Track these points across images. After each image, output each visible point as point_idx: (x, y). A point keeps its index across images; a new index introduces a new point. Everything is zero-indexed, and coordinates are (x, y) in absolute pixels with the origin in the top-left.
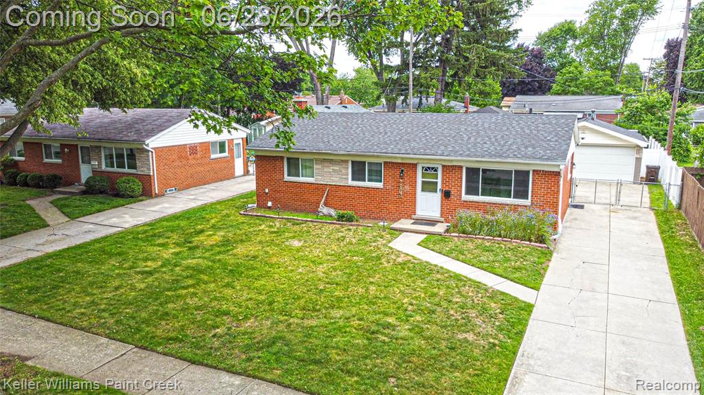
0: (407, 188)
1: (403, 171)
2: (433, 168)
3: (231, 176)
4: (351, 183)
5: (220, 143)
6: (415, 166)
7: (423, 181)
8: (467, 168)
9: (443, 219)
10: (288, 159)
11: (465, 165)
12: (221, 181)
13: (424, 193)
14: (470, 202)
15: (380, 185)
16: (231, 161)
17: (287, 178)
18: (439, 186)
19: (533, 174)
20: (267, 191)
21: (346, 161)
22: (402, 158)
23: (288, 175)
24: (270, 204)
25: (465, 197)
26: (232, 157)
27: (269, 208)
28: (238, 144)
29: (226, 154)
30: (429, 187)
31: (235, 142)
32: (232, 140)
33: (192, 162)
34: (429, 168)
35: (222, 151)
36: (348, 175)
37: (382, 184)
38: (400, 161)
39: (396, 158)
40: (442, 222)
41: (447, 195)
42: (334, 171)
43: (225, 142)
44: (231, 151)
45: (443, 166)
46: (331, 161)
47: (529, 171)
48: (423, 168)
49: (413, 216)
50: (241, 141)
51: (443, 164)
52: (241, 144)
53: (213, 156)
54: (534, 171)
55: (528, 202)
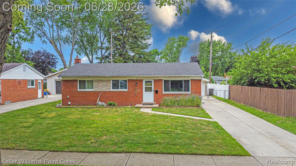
0: (139, 90)
1: (136, 83)
2: (149, 81)
3: (36, 98)
4: (112, 90)
5: (32, 81)
6: (142, 80)
7: (145, 87)
8: (164, 80)
9: (155, 103)
10: (80, 81)
11: (164, 79)
12: (32, 99)
13: (146, 92)
14: (166, 94)
15: (126, 90)
16: (36, 90)
17: (79, 90)
18: (153, 89)
19: (191, 81)
20: (68, 97)
21: (110, 80)
22: (136, 77)
23: (80, 89)
24: (69, 103)
25: (164, 92)
26: (37, 88)
27: (69, 105)
28: (40, 83)
29: (34, 87)
30: (148, 89)
31: (39, 81)
32: (37, 80)
33: (19, 89)
34: (148, 81)
35: (32, 85)
36: (110, 86)
37: (127, 89)
38: (135, 79)
39: (134, 77)
40: (155, 104)
41: (156, 92)
42: (104, 85)
43: (34, 81)
44: (36, 85)
45: (154, 80)
46: (102, 81)
47: (189, 80)
48: (145, 81)
49: (142, 103)
50: (41, 81)
51: (155, 79)
52: (41, 82)
53: (28, 87)
54: (191, 80)
55: (190, 92)
